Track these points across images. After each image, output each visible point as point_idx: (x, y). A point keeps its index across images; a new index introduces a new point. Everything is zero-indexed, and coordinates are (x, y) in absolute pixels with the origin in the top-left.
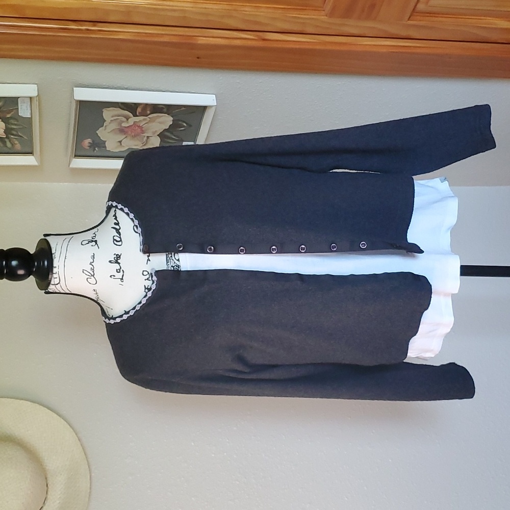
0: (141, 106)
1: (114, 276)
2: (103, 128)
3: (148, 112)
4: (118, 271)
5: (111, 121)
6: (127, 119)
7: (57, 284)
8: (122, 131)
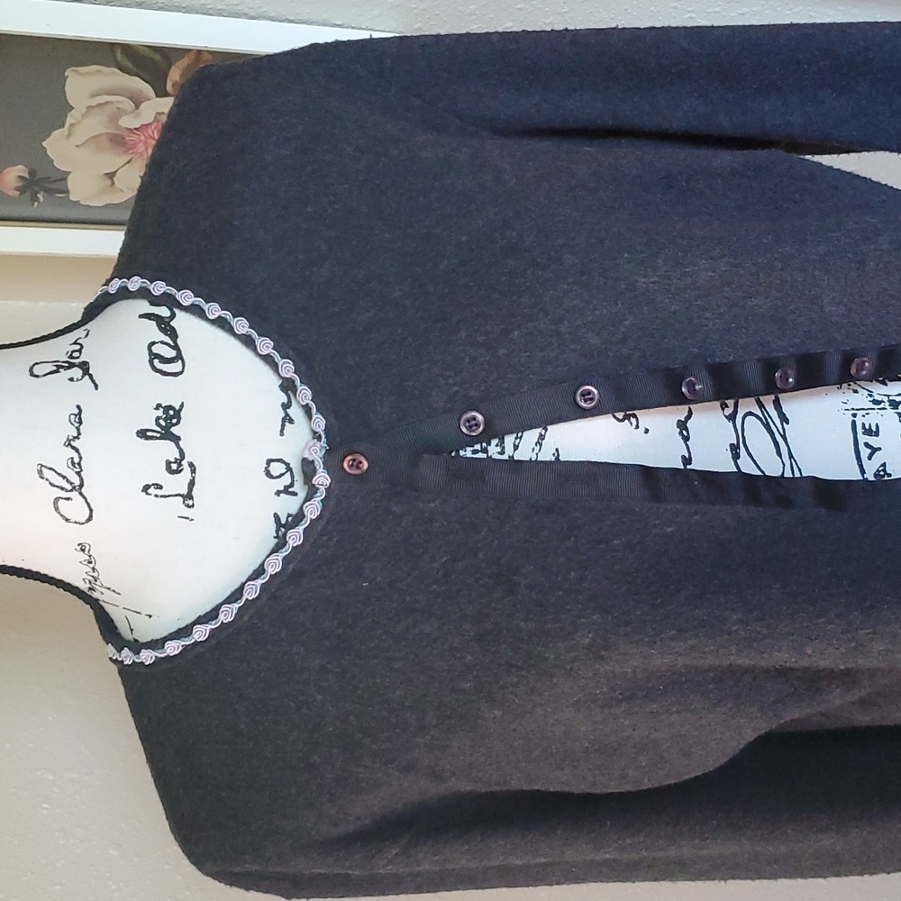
1: (159, 487)
2: (64, 131)
4: (173, 468)
5: (88, 108)
6: (137, 106)
8: (119, 140)
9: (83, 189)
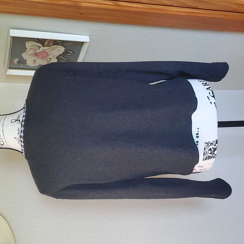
0: (48, 41)
2: (26, 52)
3: (51, 44)
5: (30, 49)
6: (39, 48)
8: (36, 55)
9: (30, 63)
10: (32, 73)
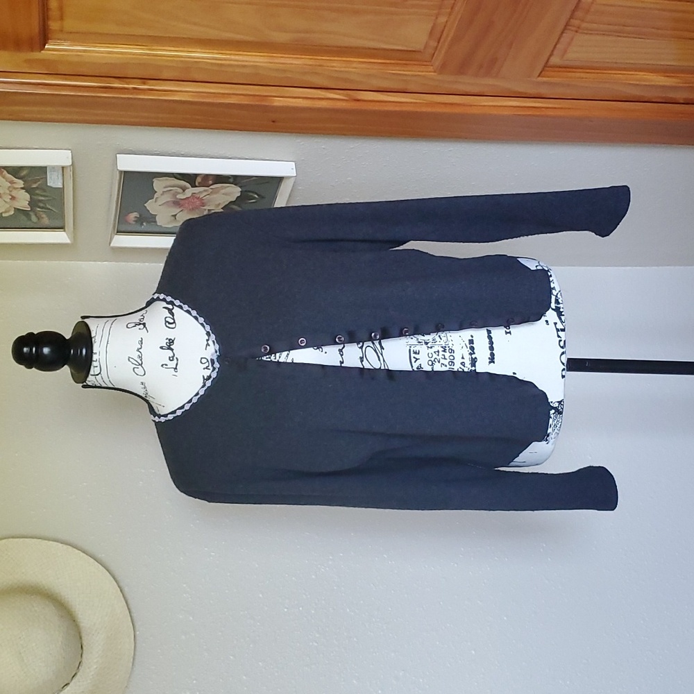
0: (201, 177)
1: (166, 365)
2: (154, 200)
3: (211, 182)
4: (171, 359)
5: (163, 192)
6: (184, 191)
7: (97, 375)
8: (177, 203)
9: (163, 220)
10: (167, 242)
